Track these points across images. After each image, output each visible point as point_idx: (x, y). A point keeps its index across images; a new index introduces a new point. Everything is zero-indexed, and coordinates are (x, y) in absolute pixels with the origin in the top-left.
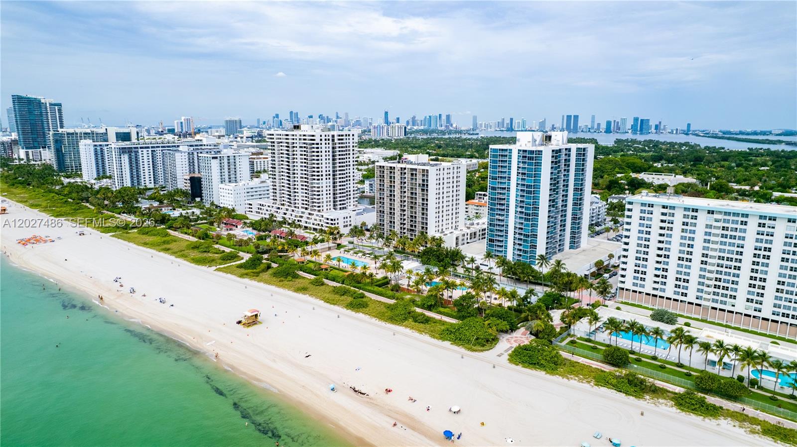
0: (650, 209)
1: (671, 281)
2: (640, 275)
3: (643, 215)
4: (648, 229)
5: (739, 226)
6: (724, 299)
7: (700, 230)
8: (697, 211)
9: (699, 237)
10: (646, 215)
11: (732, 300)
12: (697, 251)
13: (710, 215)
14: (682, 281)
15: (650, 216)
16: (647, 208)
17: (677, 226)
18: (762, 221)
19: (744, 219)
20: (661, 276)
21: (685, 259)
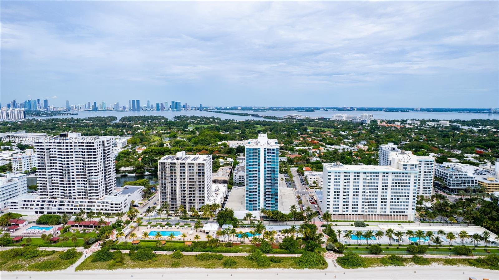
0: (339, 174)
1: (350, 206)
2: (336, 206)
3: (336, 177)
4: (339, 184)
5: (376, 178)
6: (372, 210)
7: (361, 181)
8: (359, 173)
9: (361, 184)
10: (337, 177)
11: (375, 210)
12: (361, 191)
13: (365, 174)
14: (355, 205)
15: (339, 177)
16: (338, 174)
17: (352, 181)
18: (384, 175)
19: (378, 175)
20: (346, 205)
21: (356, 195)
